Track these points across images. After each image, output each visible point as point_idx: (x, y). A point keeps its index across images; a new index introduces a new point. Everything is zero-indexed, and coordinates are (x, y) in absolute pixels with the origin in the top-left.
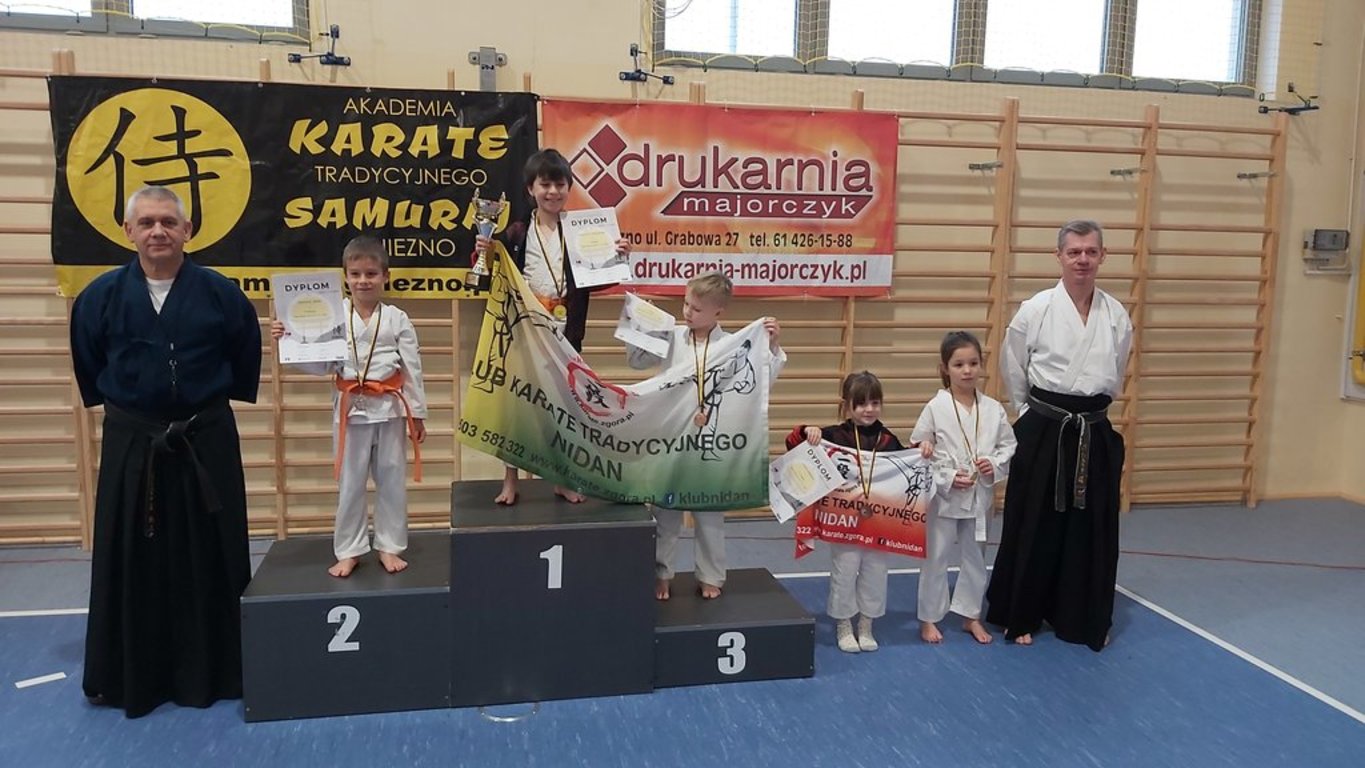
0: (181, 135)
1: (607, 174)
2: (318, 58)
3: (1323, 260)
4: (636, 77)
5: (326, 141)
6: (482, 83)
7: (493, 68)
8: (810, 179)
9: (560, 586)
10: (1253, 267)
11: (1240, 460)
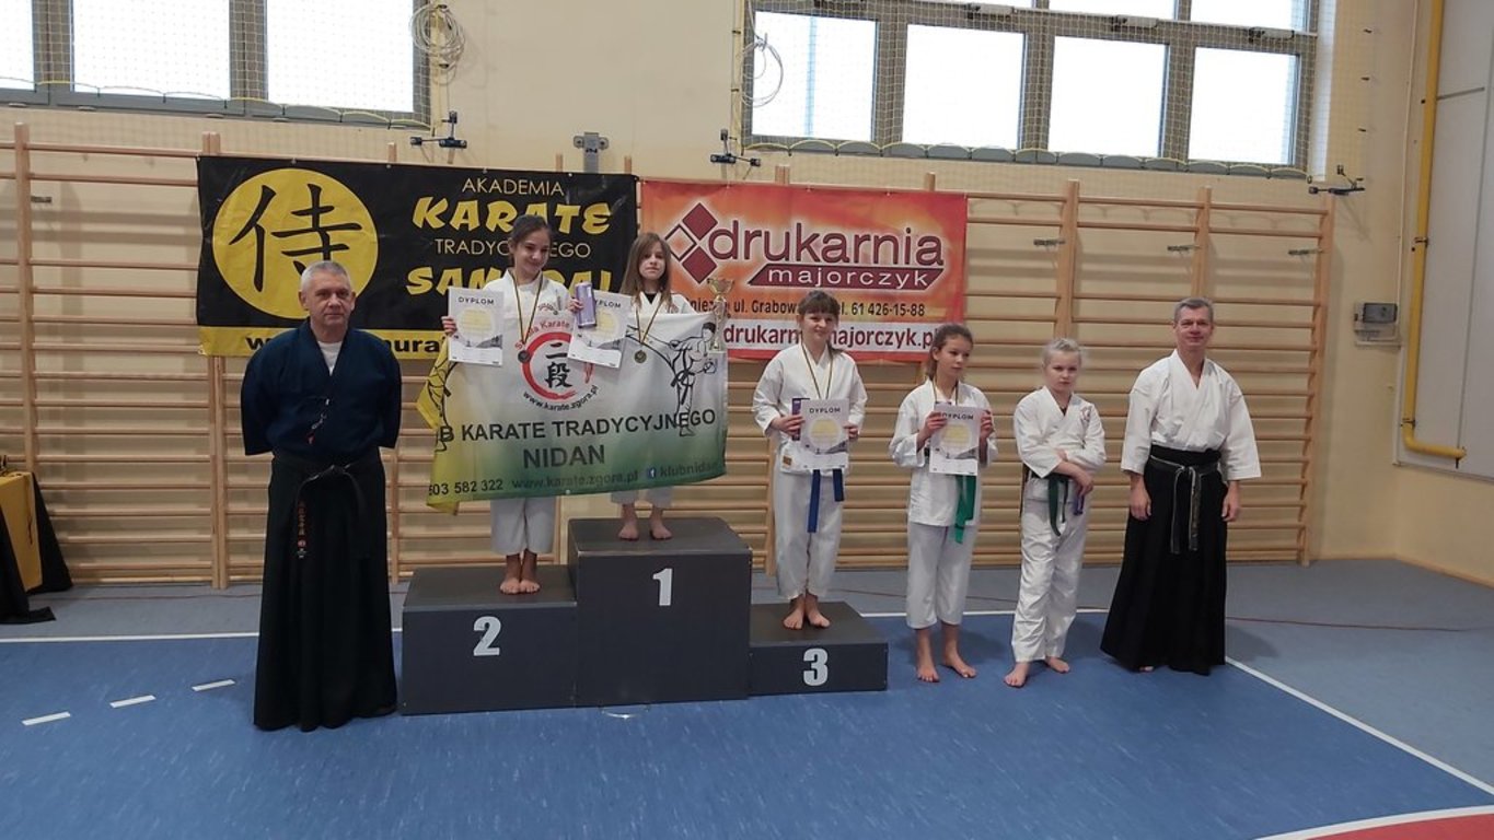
0: (316, 211)
1: (699, 248)
2: (437, 142)
3: (1373, 331)
4: (725, 160)
5: (446, 216)
6: (587, 165)
7: (596, 151)
8: (886, 253)
9: (669, 604)
10: (1303, 337)
11: (1294, 521)
